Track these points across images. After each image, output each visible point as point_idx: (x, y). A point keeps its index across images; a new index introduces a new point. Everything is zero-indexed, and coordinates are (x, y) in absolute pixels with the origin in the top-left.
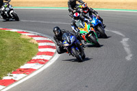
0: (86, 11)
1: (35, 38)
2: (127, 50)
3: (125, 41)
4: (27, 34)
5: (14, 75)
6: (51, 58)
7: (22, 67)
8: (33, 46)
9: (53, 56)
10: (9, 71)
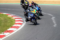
0: (33, 4)
1: (14, 17)
2: (54, 22)
3: (53, 18)
4: (10, 15)
5: (5, 33)
6: (21, 26)
7: (8, 30)
8: (13, 21)
9: (22, 25)
10: (2, 32)
